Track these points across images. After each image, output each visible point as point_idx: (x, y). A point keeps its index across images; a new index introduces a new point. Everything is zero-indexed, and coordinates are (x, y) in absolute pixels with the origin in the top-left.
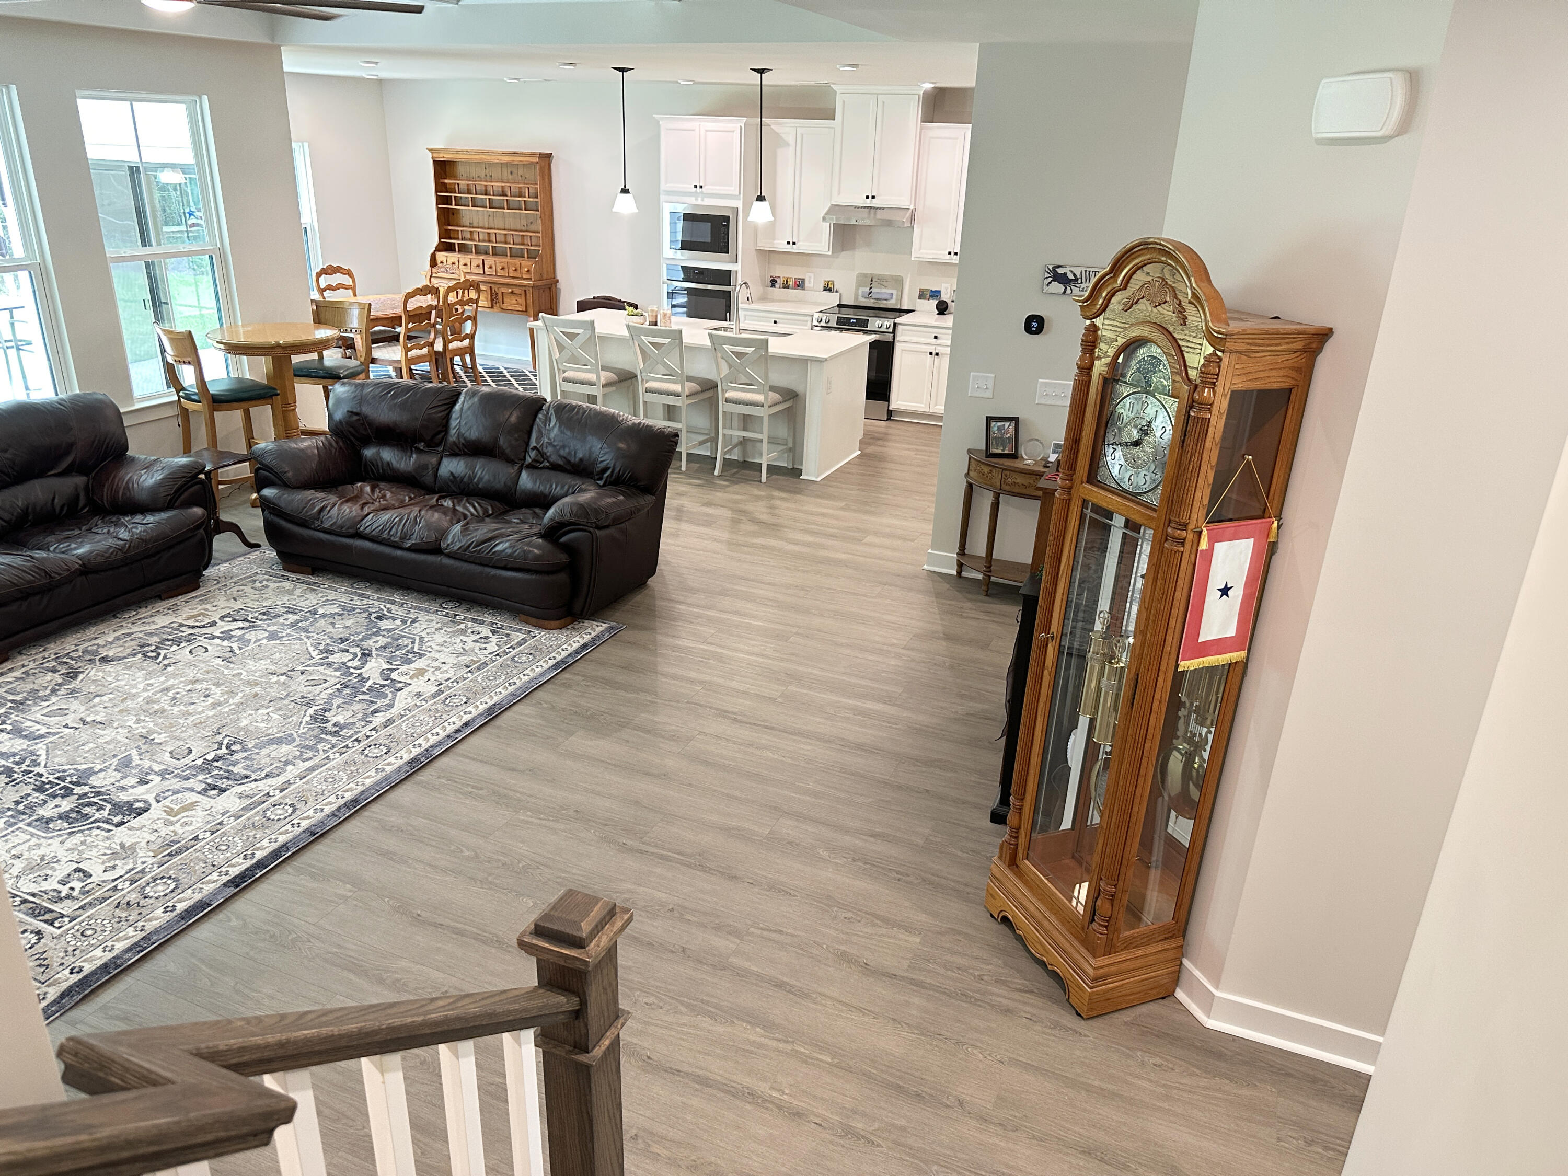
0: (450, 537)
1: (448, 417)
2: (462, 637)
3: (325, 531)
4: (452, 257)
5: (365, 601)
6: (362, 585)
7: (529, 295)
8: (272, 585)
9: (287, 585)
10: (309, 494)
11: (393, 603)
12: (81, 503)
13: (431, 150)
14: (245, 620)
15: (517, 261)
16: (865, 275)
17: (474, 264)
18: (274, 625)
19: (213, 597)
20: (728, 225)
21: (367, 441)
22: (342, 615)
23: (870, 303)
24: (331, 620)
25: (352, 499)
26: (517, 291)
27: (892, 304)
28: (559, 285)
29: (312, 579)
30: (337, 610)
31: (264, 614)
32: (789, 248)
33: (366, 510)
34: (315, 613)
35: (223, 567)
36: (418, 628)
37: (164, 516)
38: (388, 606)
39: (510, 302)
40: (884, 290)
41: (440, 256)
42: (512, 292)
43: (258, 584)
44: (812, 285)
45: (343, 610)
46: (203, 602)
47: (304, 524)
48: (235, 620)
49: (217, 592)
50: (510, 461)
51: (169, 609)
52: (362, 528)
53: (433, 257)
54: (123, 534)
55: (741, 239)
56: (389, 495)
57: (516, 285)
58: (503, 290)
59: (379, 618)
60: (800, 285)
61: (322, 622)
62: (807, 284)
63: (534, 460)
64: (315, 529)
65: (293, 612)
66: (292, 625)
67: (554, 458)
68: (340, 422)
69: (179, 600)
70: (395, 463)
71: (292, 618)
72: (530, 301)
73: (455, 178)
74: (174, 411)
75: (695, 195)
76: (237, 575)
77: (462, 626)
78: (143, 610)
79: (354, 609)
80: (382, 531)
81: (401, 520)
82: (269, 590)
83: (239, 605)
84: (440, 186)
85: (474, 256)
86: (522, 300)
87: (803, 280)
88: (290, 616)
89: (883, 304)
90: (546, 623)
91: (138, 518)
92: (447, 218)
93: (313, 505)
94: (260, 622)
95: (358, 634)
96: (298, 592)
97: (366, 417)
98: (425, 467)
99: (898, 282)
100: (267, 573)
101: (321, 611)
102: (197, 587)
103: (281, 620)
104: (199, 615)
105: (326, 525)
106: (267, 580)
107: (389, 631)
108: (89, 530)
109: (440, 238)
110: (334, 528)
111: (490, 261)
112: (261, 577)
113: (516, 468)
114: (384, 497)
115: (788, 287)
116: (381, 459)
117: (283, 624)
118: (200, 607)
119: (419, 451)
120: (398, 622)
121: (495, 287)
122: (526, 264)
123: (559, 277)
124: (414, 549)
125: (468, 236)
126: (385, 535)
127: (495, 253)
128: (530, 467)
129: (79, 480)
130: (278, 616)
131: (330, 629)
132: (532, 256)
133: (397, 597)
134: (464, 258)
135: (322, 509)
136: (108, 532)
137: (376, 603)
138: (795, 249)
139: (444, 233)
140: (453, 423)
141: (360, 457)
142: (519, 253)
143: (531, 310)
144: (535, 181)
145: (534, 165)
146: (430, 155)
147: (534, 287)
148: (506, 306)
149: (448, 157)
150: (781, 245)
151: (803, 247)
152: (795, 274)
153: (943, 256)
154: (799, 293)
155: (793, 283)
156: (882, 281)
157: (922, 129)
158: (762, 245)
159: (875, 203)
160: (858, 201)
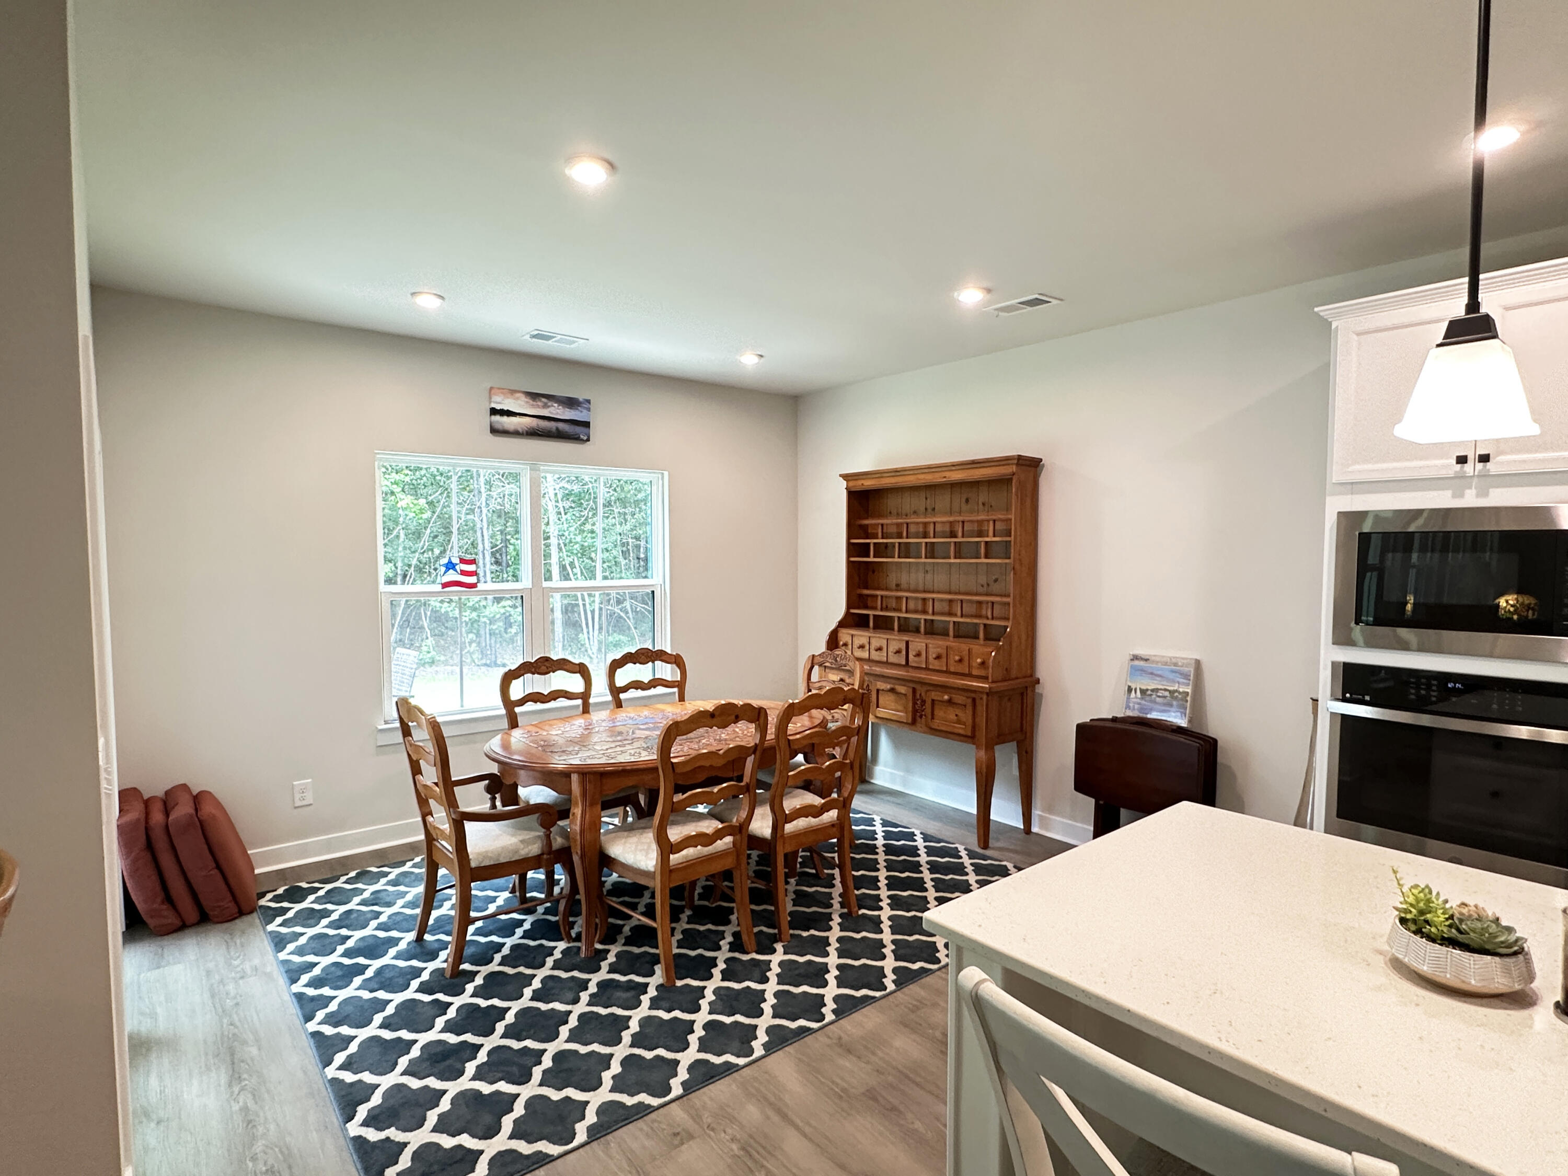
4: (860, 636)
7: (981, 708)
13: (846, 477)
15: (963, 646)
17: (894, 646)
26: (959, 699)
28: (1039, 689)
39: (946, 716)
42: (950, 701)
53: (834, 635)
57: (958, 689)
58: (934, 695)
72: (982, 721)
73: (880, 516)
84: (854, 528)
85: (895, 635)
86: (967, 716)
92: (862, 577)
109: (849, 606)
111: (918, 643)
121: (921, 690)
122: (982, 651)
125: (892, 604)
127: (932, 630)
132: (992, 635)
134: (879, 639)
139: (856, 597)
142: (963, 633)
143: (982, 734)
144: (1008, 509)
145: (1003, 482)
146: (844, 484)
147: (989, 693)
148: (936, 724)
149: (868, 484)
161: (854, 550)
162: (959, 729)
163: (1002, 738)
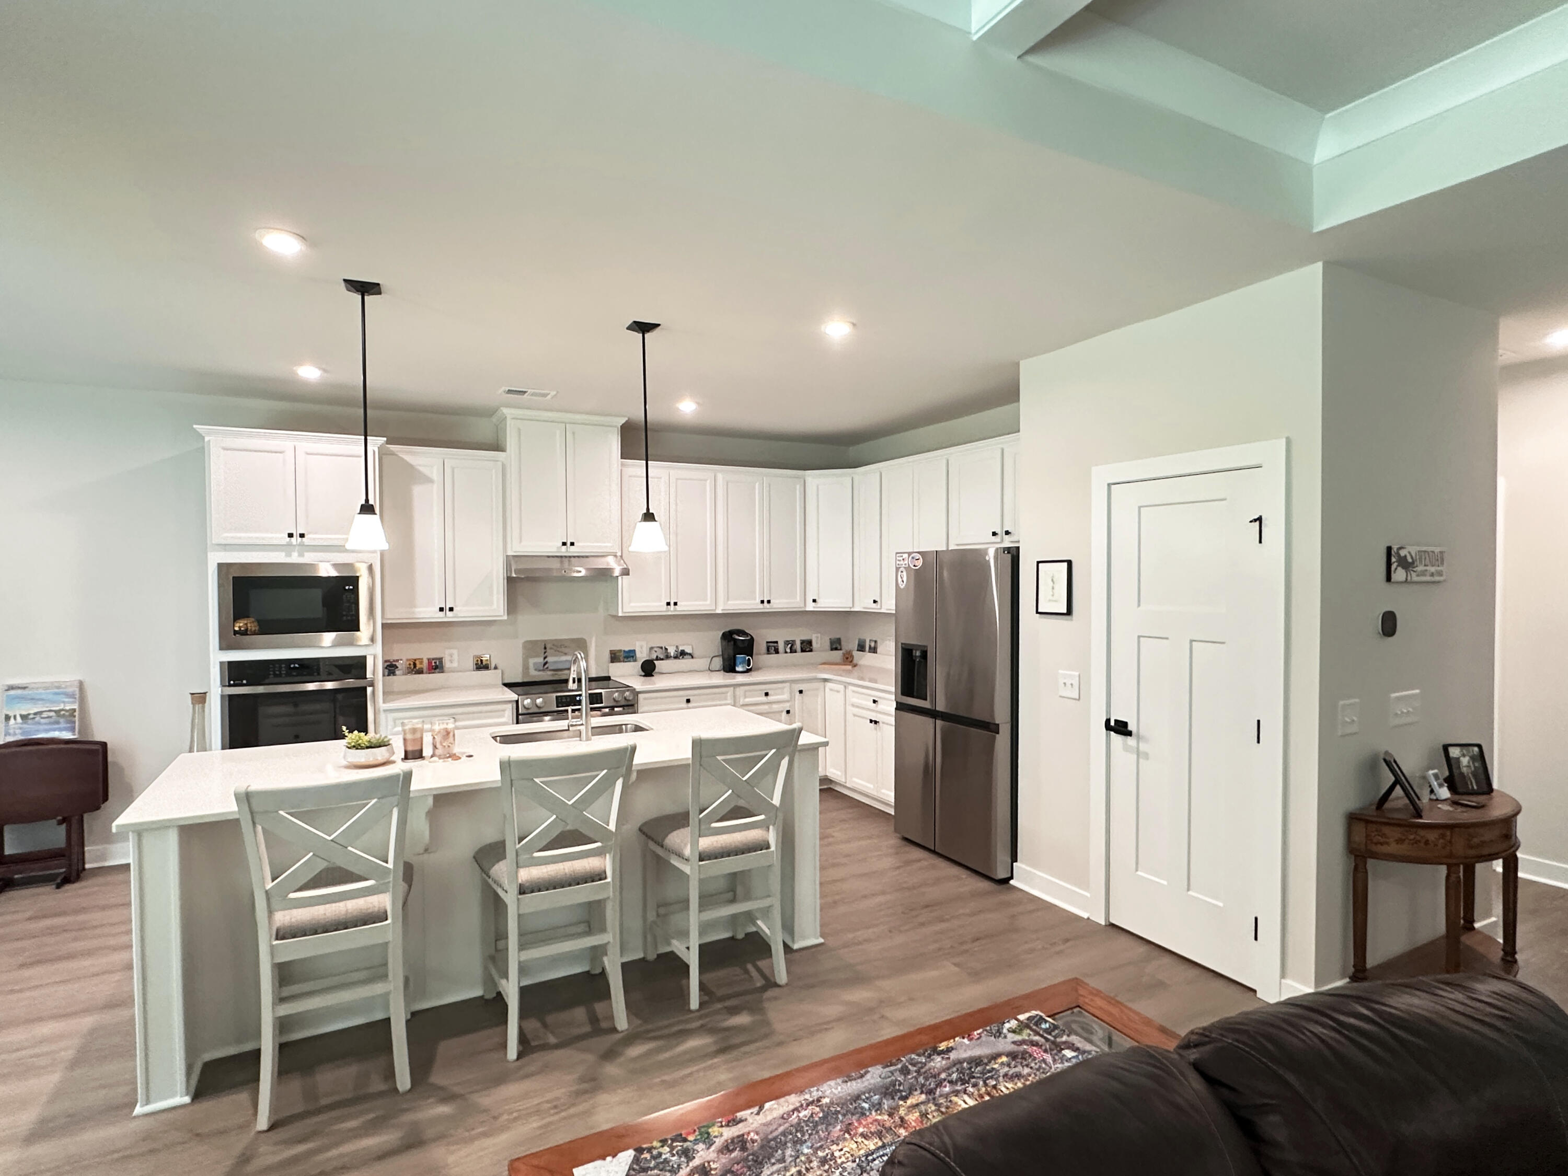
16: (535, 643)
20: (357, 590)
23: (547, 676)
32: (440, 617)
40: (562, 658)
44: (455, 665)
60: (436, 666)
62: (447, 664)
87: (441, 660)
99: (581, 644)
115: (420, 672)
138: (449, 617)
150: (427, 612)
151: (463, 613)
152: (425, 652)
153: (656, 606)
154: (436, 677)
155: (425, 665)
156: (559, 646)
157: (622, 465)
158: (397, 615)
159: (573, 551)
160: (552, 547)
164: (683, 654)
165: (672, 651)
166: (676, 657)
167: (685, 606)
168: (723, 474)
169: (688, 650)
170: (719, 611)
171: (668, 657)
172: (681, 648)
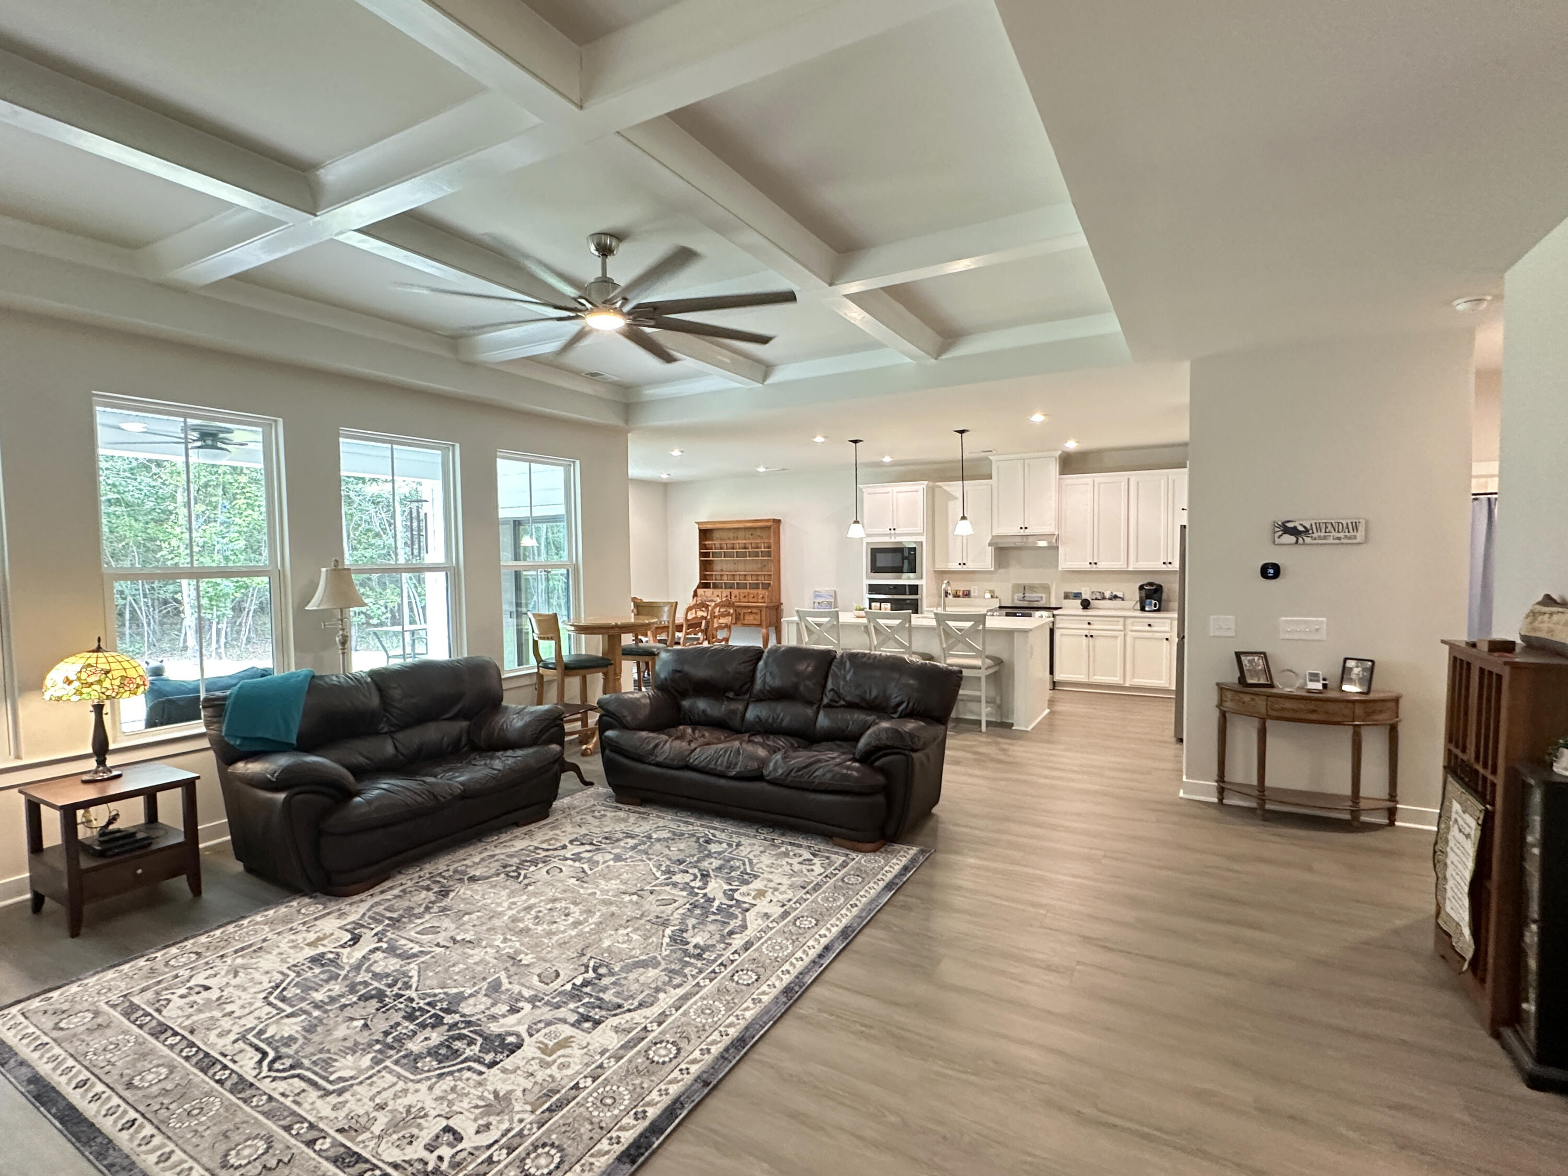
0: (771, 765)
1: (754, 671)
2: (787, 860)
3: (658, 765)
4: (709, 592)
5: (691, 827)
6: (685, 814)
7: (763, 613)
8: (609, 814)
9: (622, 814)
10: (644, 734)
11: (715, 829)
12: (463, 743)
13: (698, 523)
14: (591, 844)
15: (755, 591)
16: (1019, 585)
17: (724, 595)
18: (618, 847)
19: (560, 824)
20: (915, 554)
21: (684, 694)
22: (673, 839)
23: (1025, 604)
24: (666, 844)
25: (681, 737)
26: (755, 611)
27: (1042, 603)
28: (782, 607)
29: (642, 810)
30: (669, 835)
31: (606, 838)
32: (960, 568)
33: (693, 745)
34: (650, 837)
35: (566, 800)
36: (744, 851)
37: (531, 750)
38: (712, 831)
39: (749, 619)
40: (1035, 595)
41: (700, 591)
42: (751, 612)
43: (596, 814)
44: (976, 594)
45: (674, 834)
46: (553, 828)
47: (639, 759)
48: (582, 844)
49: (564, 820)
50: (810, 703)
51: (526, 834)
52: (691, 761)
53: (695, 592)
54: (497, 764)
55: (925, 561)
56: (707, 734)
57: (754, 607)
58: (745, 611)
59: (708, 842)
60: (967, 594)
61: (658, 846)
62: (972, 594)
63: (831, 700)
64: (650, 764)
65: (629, 836)
66: (633, 848)
67: (848, 698)
68: (666, 679)
69: (532, 827)
70: (709, 710)
71: (631, 842)
72: (764, 618)
73: (712, 540)
74: (534, 680)
75: (890, 535)
76: (578, 807)
77: (783, 849)
78: (504, 835)
79: (683, 834)
80: (710, 762)
81: (726, 752)
82: (607, 818)
83: (583, 831)
84: (702, 546)
85: (723, 590)
86: (758, 617)
87: (969, 591)
88: (629, 840)
89: (1035, 605)
90: (860, 845)
91: (510, 753)
92: (706, 565)
93: (648, 743)
94: (604, 846)
95: (693, 856)
96: (632, 820)
97: (687, 674)
98: (734, 712)
99: (1046, 589)
100: (603, 805)
101: (655, 836)
102: (547, 816)
103: (622, 843)
104: (551, 839)
105: (660, 759)
106: (604, 810)
107: (720, 853)
108: (469, 763)
109: (701, 579)
110: (667, 761)
111: (735, 592)
112: (599, 808)
113: (814, 708)
114: (703, 736)
115: (959, 597)
116: (697, 707)
117: (624, 847)
118: (551, 833)
119: (729, 699)
120: (725, 845)
121: (739, 610)
122: (761, 592)
123: (782, 601)
124: (739, 778)
125: (718, 577)
126: (712, 766)
127: (739, 586)
128: (829, 706)
129: (465, 724)
130: (618, 840)
131: (666, 851)
132: (766, 586)
133: (716, 824)
134: (718, 592)
135: (656, 746)
136: (485, 764)
137: (701, 829)
138: (965, 568)
139: (703, 576)
140: (759, 675)
141: (679, 708)
142: (756, 586)
143: (764, 624)
144: (769, 538)
145: (769, 528)
146: (697, 526)
147: (767, 607)
148: (746, 622)
149: (709, 526)
150: (954, 566)
151: (970, 566)
152: (961, 587)
153: (1085, 566)
154: (966, 599)
155: (961, 594)
156: (1032, 588)
157: (1060, 479)
158: (940, 566)
159: (1027, 532)
160: (1015, 530)
161: (702, 555)
162: (756, 622)
163: (770, 625)
164: (1116, 597)
165: (1107, 595)
166: (1110, 599)
167: (1102, 566)
168: (1135, 477)
169: (1120, 595)
170: (1131, 569)
171: (1104, 598)
172: (1115, 593)
